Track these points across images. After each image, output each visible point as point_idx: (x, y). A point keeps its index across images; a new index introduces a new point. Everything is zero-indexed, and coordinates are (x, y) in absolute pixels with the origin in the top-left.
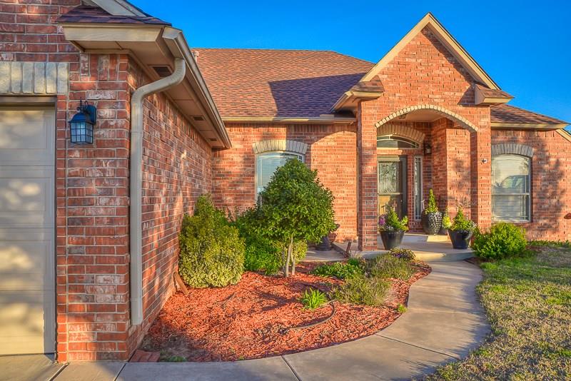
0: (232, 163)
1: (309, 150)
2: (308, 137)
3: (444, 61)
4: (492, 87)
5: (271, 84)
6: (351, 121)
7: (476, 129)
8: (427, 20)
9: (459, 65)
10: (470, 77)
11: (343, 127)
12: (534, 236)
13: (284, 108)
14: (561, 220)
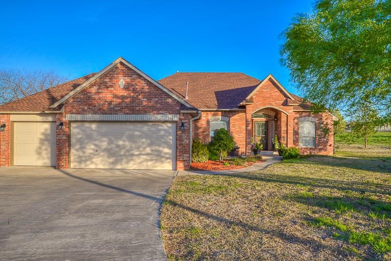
0: (202, 124)
1: (229, 120)
2: (229, 115)
3: (276, 90)
4: (293, 99)
5: (216, 93)
6: (244, 110)
7: (288, 114)
8: (270, 76)
9: (281, 91)
10: (285, 95)
11: (241, 112)
12: (316, 152)
13: (221, 104)
14: (328, 146)
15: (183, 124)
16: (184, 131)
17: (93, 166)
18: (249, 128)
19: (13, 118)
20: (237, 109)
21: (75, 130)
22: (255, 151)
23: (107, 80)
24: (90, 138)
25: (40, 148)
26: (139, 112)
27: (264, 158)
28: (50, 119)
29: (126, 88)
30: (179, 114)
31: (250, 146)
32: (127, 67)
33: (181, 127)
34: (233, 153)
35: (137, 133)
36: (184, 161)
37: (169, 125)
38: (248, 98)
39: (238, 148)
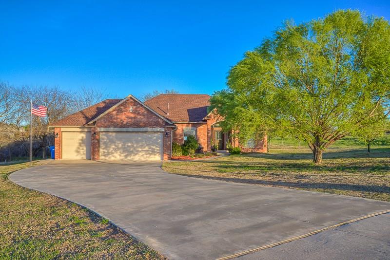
0: (179, 133)
1: (197, 129)
2: (196, 126)
5: (188, 110)
11: (205, 124)
12: (256, 151)
13: (191, 119)
14: (263, 147)
15: (167, 133)
16: (168, 137)
17: (113, 158)
18: (210, 134)
19: (63, 129)
20: (202, 122)
21: (102, 136)
22: (213, 149)
23: (122, 107)
24: (112, 141)
25: (79, 148)
26: (140, 127)
27: (218, 154)
28: (86, 130)
29: (134, 112)
30: (165, 127)
31: (210, 146)
32: (134, 100)
33: (166, 135)
34: (199, 151)
35: (140, 138)
36: (168, 154)
37: (159, 133)
38: (208, 115)
39: (203, 148)
